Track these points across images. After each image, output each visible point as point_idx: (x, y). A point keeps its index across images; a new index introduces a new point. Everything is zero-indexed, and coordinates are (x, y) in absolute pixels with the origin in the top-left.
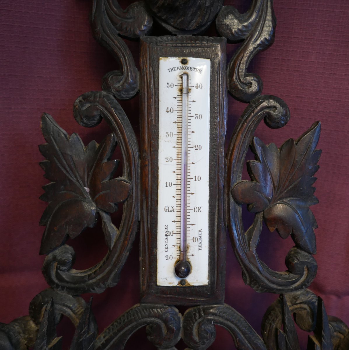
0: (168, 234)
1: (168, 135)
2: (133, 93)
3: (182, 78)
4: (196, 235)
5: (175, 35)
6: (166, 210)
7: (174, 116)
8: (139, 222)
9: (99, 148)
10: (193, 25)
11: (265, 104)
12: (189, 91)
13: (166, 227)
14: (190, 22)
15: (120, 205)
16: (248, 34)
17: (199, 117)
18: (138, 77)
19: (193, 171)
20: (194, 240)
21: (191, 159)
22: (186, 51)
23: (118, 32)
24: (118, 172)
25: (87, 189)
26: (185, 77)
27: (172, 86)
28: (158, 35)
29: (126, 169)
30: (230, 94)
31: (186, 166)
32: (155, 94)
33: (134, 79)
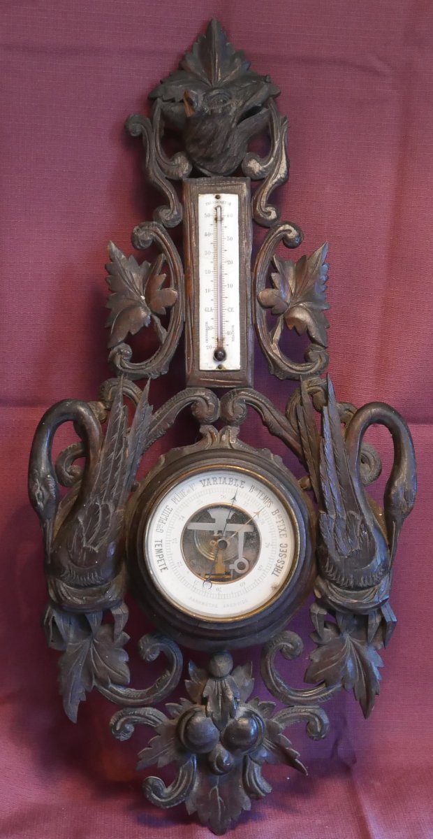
0: (208, 329)
1: (207, 253)
2: (177, 223)
3: (216, 209)
4: (230, 330)
5: (210, 177)
6: (206, 310)
7: (211, 239)
8: (184, 323)
9: (152, 266)
10: (224, 169)
11: (281, 228)
12: (222, 219)
13: (207, 323)
14: (222, 167)
15: (168, 309)
16: (267, 174)
17: (230, 239)
18: (182, 209)
19: (226, 280)
20: (228, 333)
21: (225, 271)
22: (219, 189)
23: (165, 176)
24: (167, 284)
25: (143, 298)
26: (219, 209)
27: (209, 216)
28: (196, 177)
29: (173, 282)
30: (254, 221)
31: (221, 276)
32: (195, 222)
33: (178, 211)
